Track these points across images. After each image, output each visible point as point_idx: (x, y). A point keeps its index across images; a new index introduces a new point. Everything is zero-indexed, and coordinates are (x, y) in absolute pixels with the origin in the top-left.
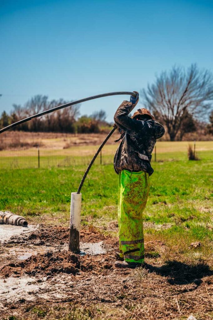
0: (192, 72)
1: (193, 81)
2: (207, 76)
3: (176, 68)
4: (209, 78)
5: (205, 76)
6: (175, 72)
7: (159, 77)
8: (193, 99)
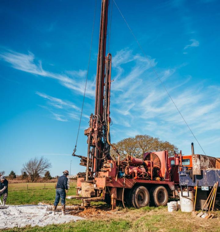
0: (42, 159)
1: (42, 162)
2: (47, 160)
3: (36, 157)
4: (47, 161)
5: (46, 160)
6: (36, 158)
7: (30, 160)
8: (41, 168)
